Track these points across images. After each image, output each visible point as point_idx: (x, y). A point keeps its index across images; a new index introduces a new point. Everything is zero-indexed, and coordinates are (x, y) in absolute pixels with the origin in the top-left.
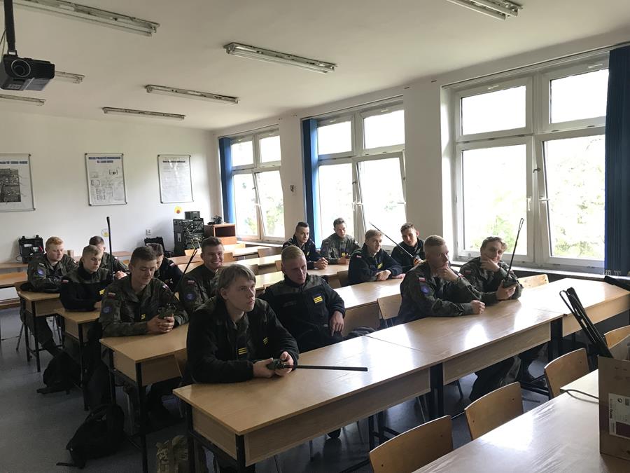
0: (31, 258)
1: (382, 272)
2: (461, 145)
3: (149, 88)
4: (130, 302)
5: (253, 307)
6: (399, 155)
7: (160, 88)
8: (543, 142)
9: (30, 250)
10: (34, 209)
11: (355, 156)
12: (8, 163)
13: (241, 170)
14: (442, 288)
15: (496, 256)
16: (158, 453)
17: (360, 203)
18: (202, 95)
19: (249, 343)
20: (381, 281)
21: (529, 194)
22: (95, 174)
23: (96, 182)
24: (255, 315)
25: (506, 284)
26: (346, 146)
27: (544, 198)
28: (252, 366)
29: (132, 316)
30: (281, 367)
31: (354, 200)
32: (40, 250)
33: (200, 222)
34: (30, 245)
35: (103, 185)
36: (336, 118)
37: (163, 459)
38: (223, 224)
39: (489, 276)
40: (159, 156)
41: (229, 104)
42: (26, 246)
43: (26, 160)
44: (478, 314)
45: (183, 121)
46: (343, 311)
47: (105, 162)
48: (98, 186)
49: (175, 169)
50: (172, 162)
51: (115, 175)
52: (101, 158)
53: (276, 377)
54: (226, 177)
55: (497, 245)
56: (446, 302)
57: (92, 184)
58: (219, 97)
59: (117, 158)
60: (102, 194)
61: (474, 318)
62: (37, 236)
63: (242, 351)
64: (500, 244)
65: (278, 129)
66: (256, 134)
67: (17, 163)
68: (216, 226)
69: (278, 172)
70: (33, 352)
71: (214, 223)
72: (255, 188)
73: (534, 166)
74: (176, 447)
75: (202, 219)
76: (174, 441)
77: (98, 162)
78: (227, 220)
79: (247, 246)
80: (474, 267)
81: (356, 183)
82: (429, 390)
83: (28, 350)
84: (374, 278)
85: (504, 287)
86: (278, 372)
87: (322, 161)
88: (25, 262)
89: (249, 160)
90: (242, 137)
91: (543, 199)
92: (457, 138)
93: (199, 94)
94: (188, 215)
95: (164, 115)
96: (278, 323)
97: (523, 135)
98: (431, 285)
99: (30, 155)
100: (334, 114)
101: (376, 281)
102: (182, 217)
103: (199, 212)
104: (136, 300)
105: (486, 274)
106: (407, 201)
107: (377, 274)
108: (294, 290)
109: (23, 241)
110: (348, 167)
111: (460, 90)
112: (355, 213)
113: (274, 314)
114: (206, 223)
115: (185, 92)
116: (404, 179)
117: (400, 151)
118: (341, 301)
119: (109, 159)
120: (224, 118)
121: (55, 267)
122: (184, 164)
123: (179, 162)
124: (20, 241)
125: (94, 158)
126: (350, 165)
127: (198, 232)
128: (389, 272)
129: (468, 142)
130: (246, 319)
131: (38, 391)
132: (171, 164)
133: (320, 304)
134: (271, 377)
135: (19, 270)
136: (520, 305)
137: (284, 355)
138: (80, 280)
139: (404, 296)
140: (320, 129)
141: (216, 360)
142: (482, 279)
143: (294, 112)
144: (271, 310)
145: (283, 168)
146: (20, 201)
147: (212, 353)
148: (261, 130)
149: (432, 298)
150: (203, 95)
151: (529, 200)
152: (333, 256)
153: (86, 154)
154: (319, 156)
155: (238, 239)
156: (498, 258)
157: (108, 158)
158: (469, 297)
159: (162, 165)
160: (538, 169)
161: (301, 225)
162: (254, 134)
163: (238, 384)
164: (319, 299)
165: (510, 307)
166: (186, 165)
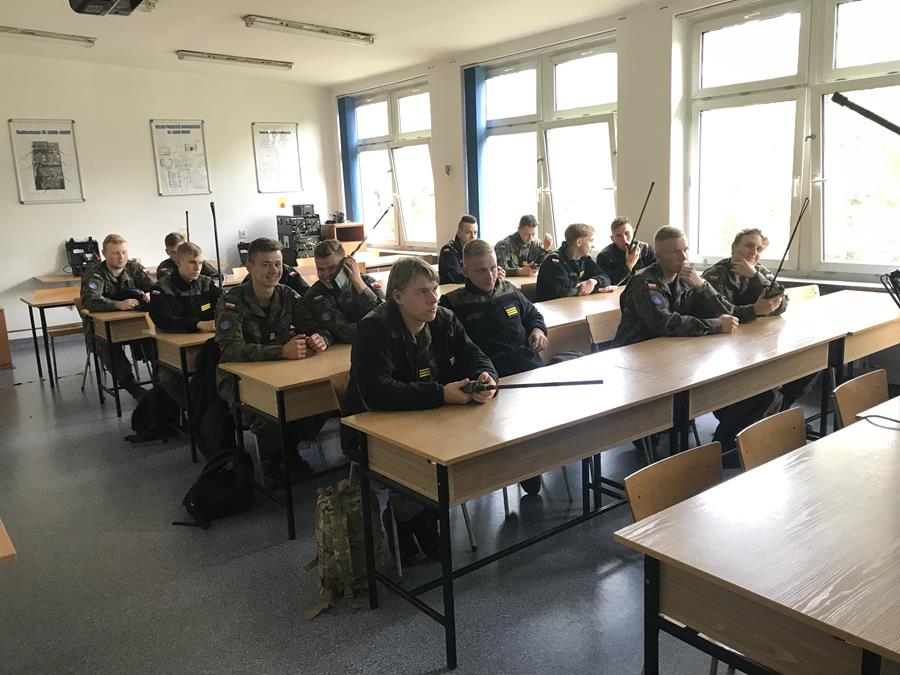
0: (84, 269)
1: (584, 283)
2: (699, 104)
3: (249, 19)
4: (255, 317)
5: (434, 316)
6: (608, 118)
7: (264, 20)
8: (823, 96)
9: (81, 257)
10: (84, 200)
11: (541, 122)
12: (44, 132)
13: (369, 145)
14: (679, 299)
15: (753, 254)
16: (318, 502)
17: (548, 189)
18: (323, 31)
19: (432, 363)
20: (584, 295)
21: (796, 173)
22: (166, 150)
23: (167, 162)
24: (438, 326)
25: (770, 294)
26: (528, 107)
27: (819, 178)
28: (442, 390)
29: (258, 334)
30: (480, 389)
31: (539, 185)
32: (96, 258)
33: (314, 220)
34: (82, 251)
35: (177, 166)
36: (514, 65)
37: (326, 508)
38: (346, 223)
39: (742, 285)
40: (253, 124)
41: (361, 44)
42: (75, 251)
43: (69, 129)
44: (728, 332)
45: (290, 71)
46: (544, 330)
47: (178, 132)
48: (169, 168)
49: (277, 144)
50: (273, 133)
51: (193, 152)
52: (173, 127)
53: (473, 404)
54: (349, 156)
55: (757, 239)
56: (686, 317)
57: (162, 165)
58: (347, 34)
59: (195, 127)
60: (177, 180)
61: (724, 338)
62: (90, 238)
63: (424, 373)
64: (759, 237)
65: (427, 83)
66: (392, 90)
67: (56, 133)
68: (338, 225)
69: (427, 146)
70: (109, 391)
71: (334, 222)
72: (391, 171)
73: (807, 131)
74: (343, 493)
75: (318, 216)
76: (341, 485)
77: (169, 132)
78: (351, 217)
79: (382, 254)
80: (722, 272)
81: (542, 160)
82: (671, 425)
83: (101, 388)
84: (575, 291)
85: (767, 297)
86: (477, 397)
87: (491, 129)
88: (76, 274)
89: (382, 129)
90: (372, 96)
91: (817, 179)
92: (694, 92)
93: (318, 29)
94: (297, 209)
95: (263, 62)
96: (468, 340)
97: (792, 87)
98: (666, 294)
99: (73, 122)
100: (511, 59)
101: (577, 295)
102: (289, 212)
103: (312, 206)
104: (262, 314)
105: (738, 281)
106: (619, 184)
107: (579, 285)
108: (480, 299)
109: (71, 245)
110: (530, 138)
111: (701, 20)
112: (539, 204)
113: (462, 327)
114: (323, 221)
115: (299, 26)
116: (615, 153)
117: (610, 112)
118: (540, 317)
119: (183, 129)
120: (348, 66)
121: (119, 278)
122: (288, 136)
123: (282, 133)
124: (67, 244)
125: (163, 127)
126: (534, 135)
127: (312, 234)
128: (594, 282)
129: (710, 98)
130: (428, 331)
131: (127, 439)
132: (271, 135)
133: (514, 317)
134: (467, 404)
135: (68, 284)
136: (784, 322)
137: (485, 376)
138: (174, 291)
139: (626, 310)
140: (489, 81)
141: (395, 381)
142: (733, 288)
143: (451, 57)
144: (458, 322)
145: (435, 141)
146: (63, 187)
147: (388, 373)
148: (400, 85)
149: (667, 311)
150: (325, 31)
151: (797, 181)
152: (510, 266)
153: (151, 121)
154: (487, 122)
155: (369, 246)
156: (757, 258)
157: (183, 127)
158: (718, 310)
159: (259, 137)
160: (813, 137)
161: (465, 219)
162: (390, 91)
163: (427, 412)
164: (512, 311)
165: (772, 324)
166: (291, 137)
